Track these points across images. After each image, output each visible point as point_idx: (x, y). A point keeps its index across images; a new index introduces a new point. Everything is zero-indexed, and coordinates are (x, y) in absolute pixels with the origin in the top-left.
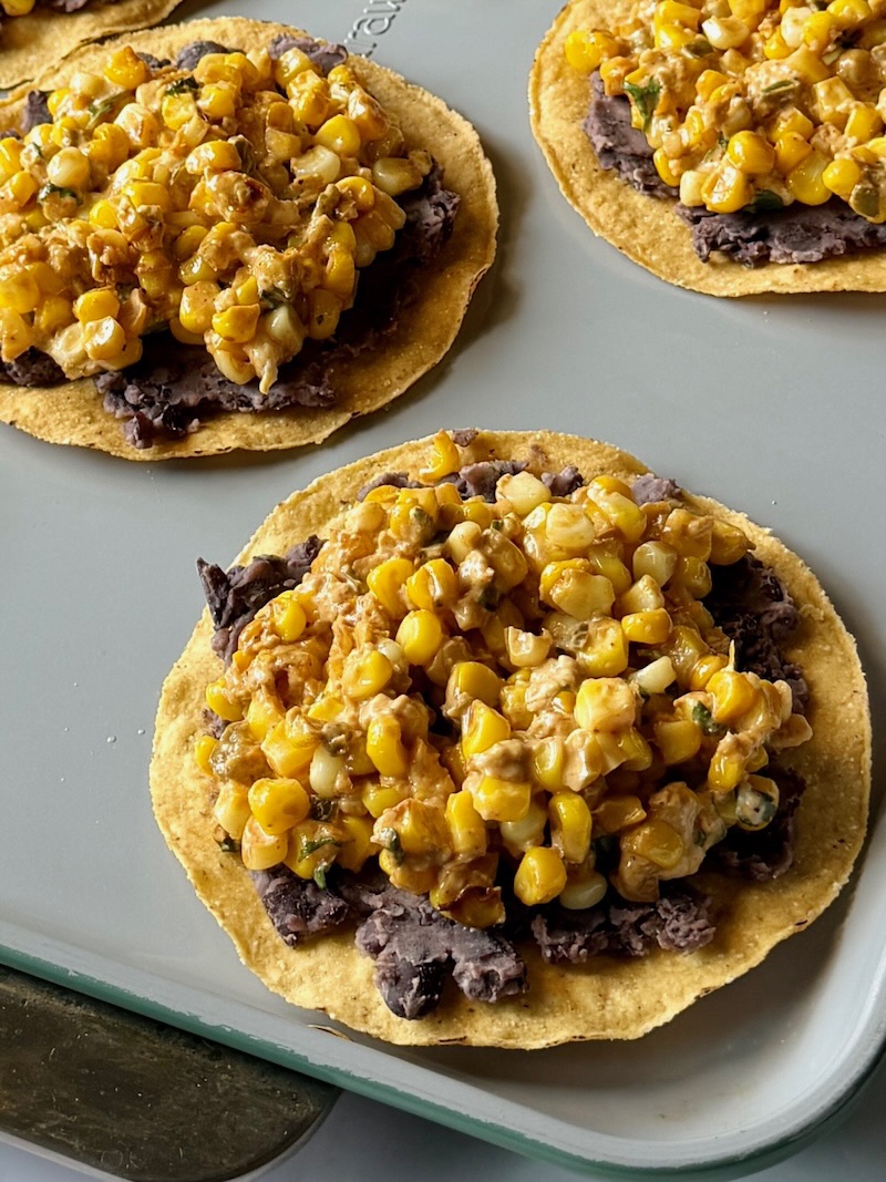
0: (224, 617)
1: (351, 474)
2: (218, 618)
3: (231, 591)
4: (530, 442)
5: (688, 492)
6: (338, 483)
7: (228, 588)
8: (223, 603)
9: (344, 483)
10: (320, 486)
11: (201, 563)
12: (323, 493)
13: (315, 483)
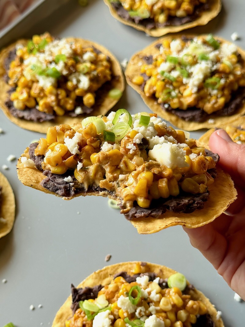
0: (75, 301)
1: (114, 267)
2: (73, 300)
3: (78, 295)
4: (160, 268)
5: (196, 289)
6: (110, 269)
7: (77, 294)
8: (75, 297)
9: (112, 269)
10: (105, 269)
11: (72, 286)
12: (106, 271)
13: (104, 268)
